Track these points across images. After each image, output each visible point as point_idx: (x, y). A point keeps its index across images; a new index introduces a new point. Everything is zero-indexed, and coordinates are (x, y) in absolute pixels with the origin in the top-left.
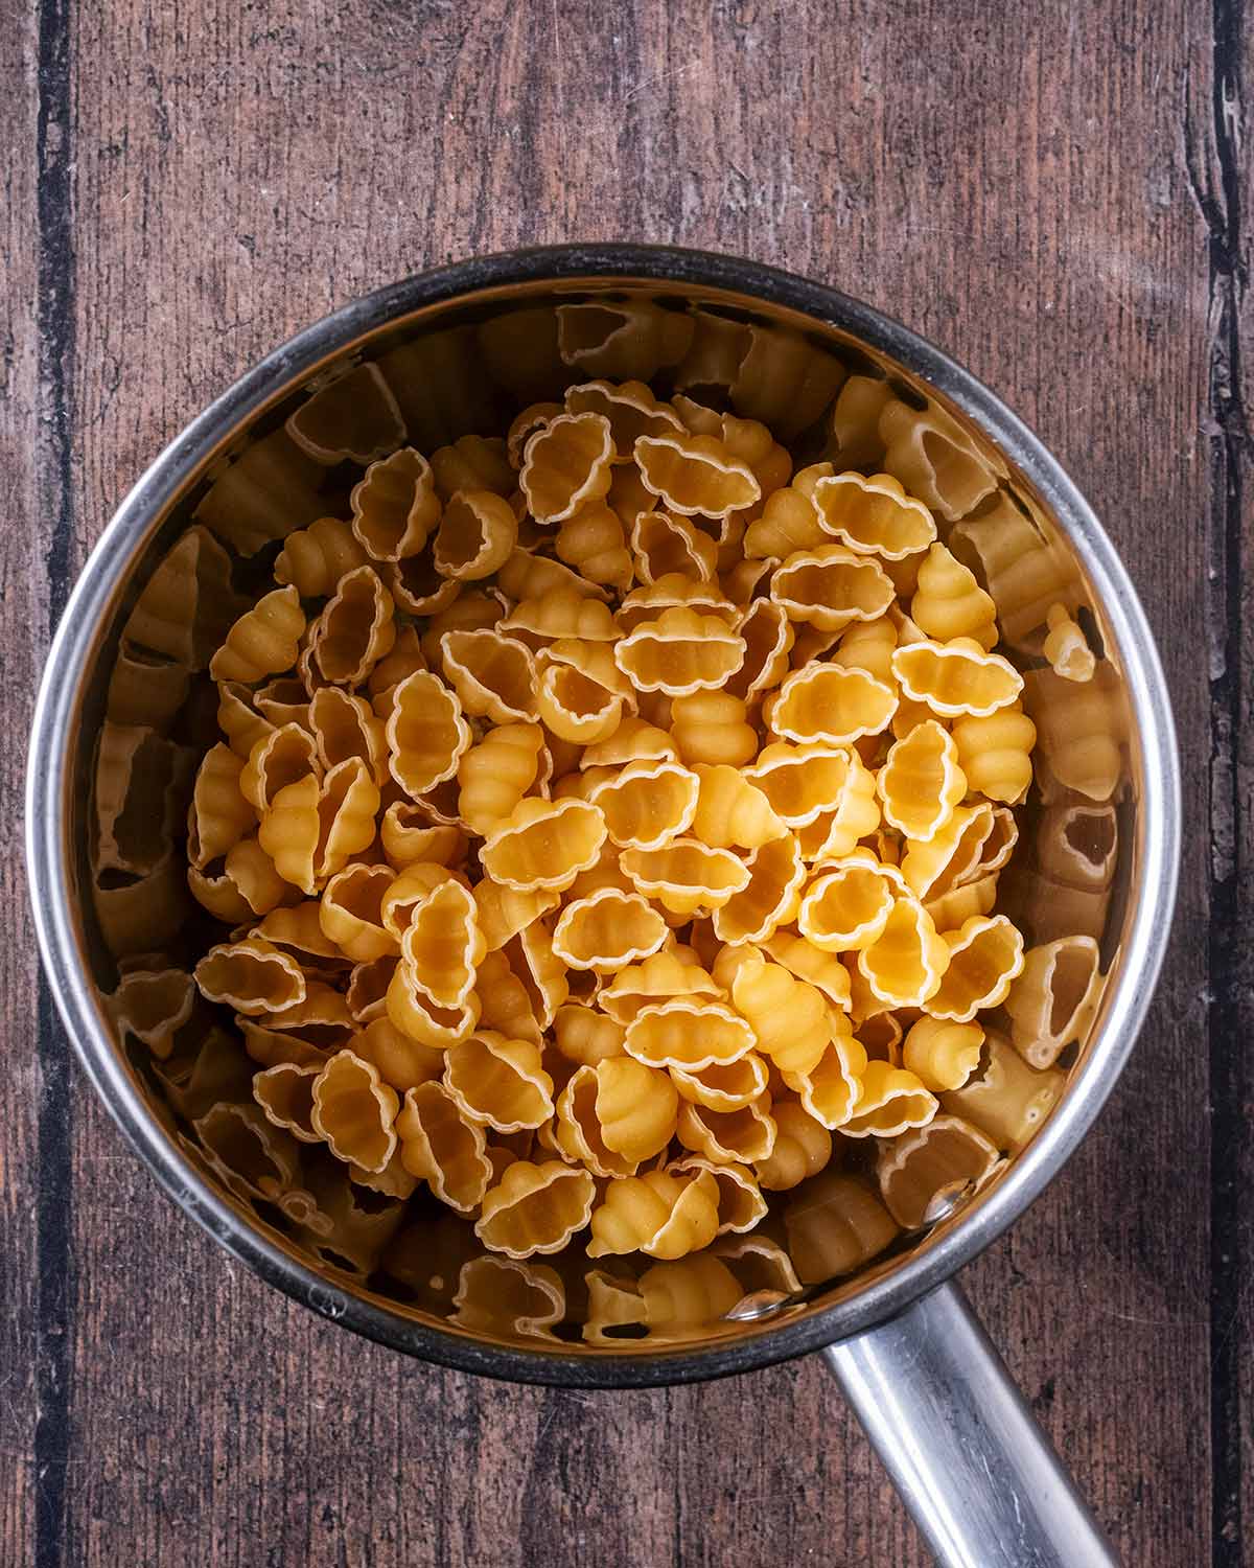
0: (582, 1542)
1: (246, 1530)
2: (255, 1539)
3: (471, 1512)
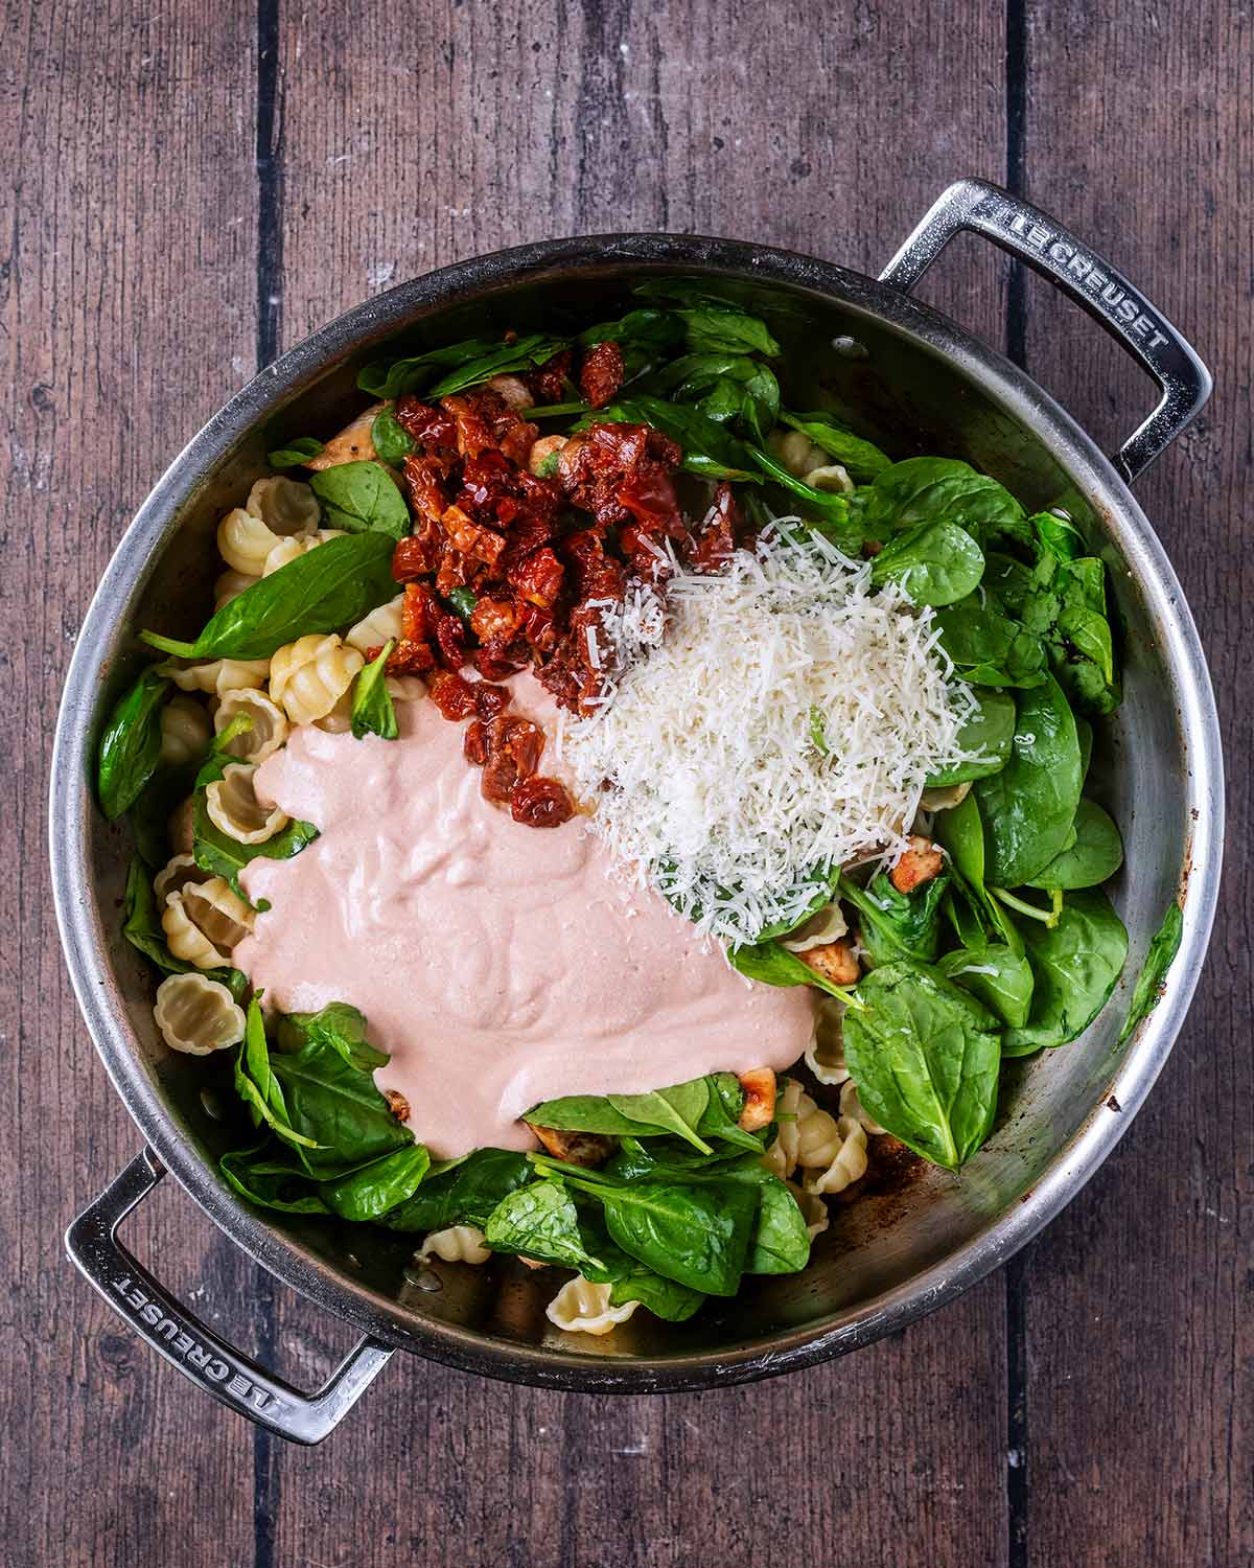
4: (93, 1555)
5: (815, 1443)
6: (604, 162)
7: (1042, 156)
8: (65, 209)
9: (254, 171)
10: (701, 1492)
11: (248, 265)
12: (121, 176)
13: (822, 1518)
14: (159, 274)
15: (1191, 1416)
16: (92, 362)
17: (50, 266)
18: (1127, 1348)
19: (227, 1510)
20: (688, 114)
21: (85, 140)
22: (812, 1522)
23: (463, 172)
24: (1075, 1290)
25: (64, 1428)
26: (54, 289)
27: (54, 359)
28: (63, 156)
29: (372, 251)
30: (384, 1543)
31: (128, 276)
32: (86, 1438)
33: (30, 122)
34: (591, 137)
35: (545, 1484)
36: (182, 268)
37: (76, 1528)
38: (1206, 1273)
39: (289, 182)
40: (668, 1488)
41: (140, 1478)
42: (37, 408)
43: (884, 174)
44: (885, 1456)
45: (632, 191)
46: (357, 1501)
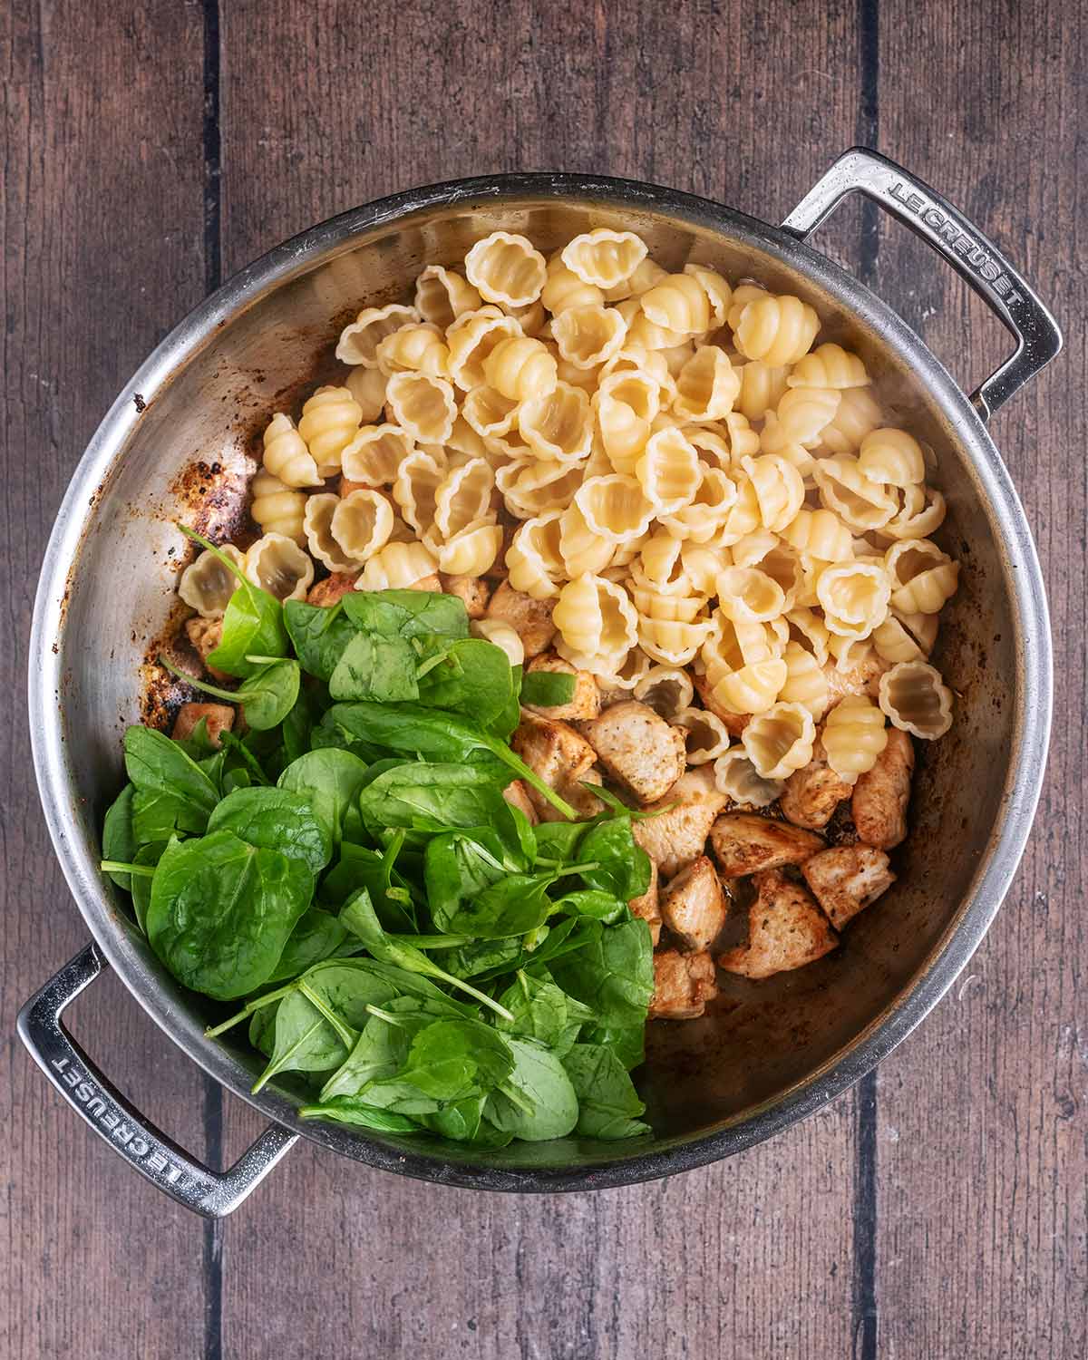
4: (1020, 81)
5: (388, 181)
6: (572, 1311)
7: (191, 1310)
8: (1046, 1276)
9: (879, 1306)
10: (487, 138)
11: (884, 1223)
12: (996, 1304)
13: (381, 115)
14: (963, 1216)
15: (62, 206)
16: (1022, 1138)
17: (1059, 1223)
18: (118, 265)
19: (902, 122)
20: (498, 1352)
21: (1028, 1335)
22: (390, 112)
23: (695, 1303)
24: (162, 315)
25: (1046, 194)
26: (1055, 1204)
27: (1055, 1142)
28: (1047, 1322)
29: (776, 1234)
30: (764, 93)
31: (990, 1214)
32: (1026, 185)
33: (1076, 1353)
34: (584, 1332)
35: (624, 145)
36: (943, 1220)
37: (1036, 106)
38: (49, 329)
39: (849, 1295)
40: (516, 141)
41: (979, 149)
42: (1071, 1098)
43: (328, 1295)
44: (327, 169)
45: (547, 1285)
46: (788, 129)
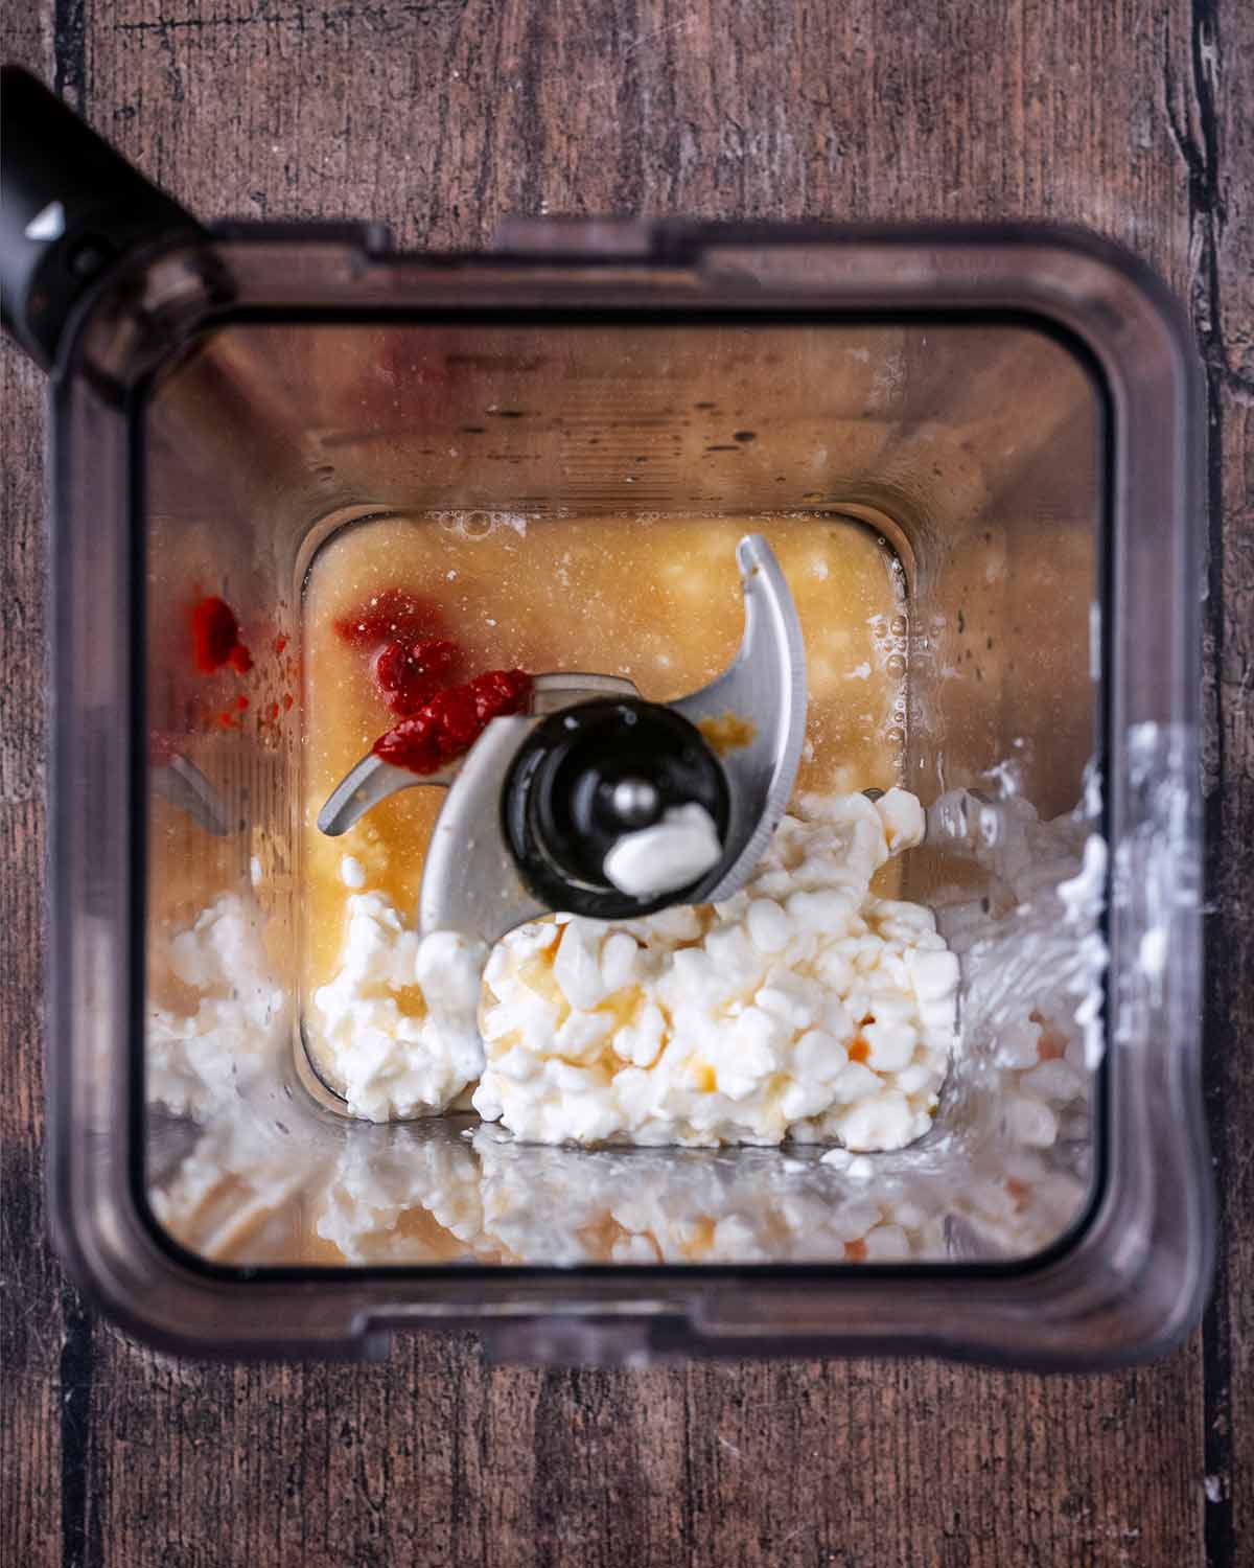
0: (594, 1451)
1: (267, 1448)
2: (274, 1455)
3: (486, 1424)
